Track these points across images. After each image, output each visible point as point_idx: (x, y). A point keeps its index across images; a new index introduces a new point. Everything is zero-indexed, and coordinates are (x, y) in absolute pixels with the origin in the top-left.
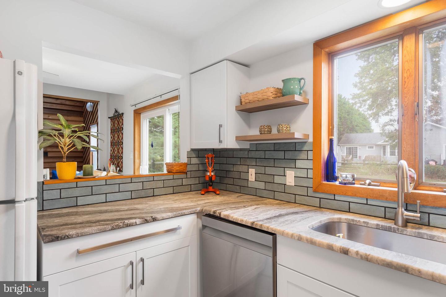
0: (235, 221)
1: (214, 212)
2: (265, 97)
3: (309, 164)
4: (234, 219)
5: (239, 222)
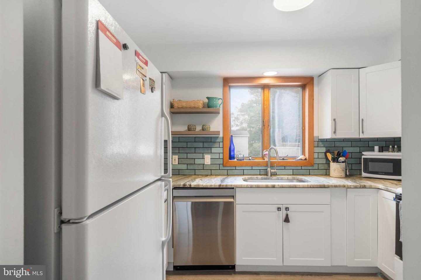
0: (205, 187)
1: (184, 185)
2: (196, 106)
3: (220, 150)
4: (204, 186)
5: (209, 187)
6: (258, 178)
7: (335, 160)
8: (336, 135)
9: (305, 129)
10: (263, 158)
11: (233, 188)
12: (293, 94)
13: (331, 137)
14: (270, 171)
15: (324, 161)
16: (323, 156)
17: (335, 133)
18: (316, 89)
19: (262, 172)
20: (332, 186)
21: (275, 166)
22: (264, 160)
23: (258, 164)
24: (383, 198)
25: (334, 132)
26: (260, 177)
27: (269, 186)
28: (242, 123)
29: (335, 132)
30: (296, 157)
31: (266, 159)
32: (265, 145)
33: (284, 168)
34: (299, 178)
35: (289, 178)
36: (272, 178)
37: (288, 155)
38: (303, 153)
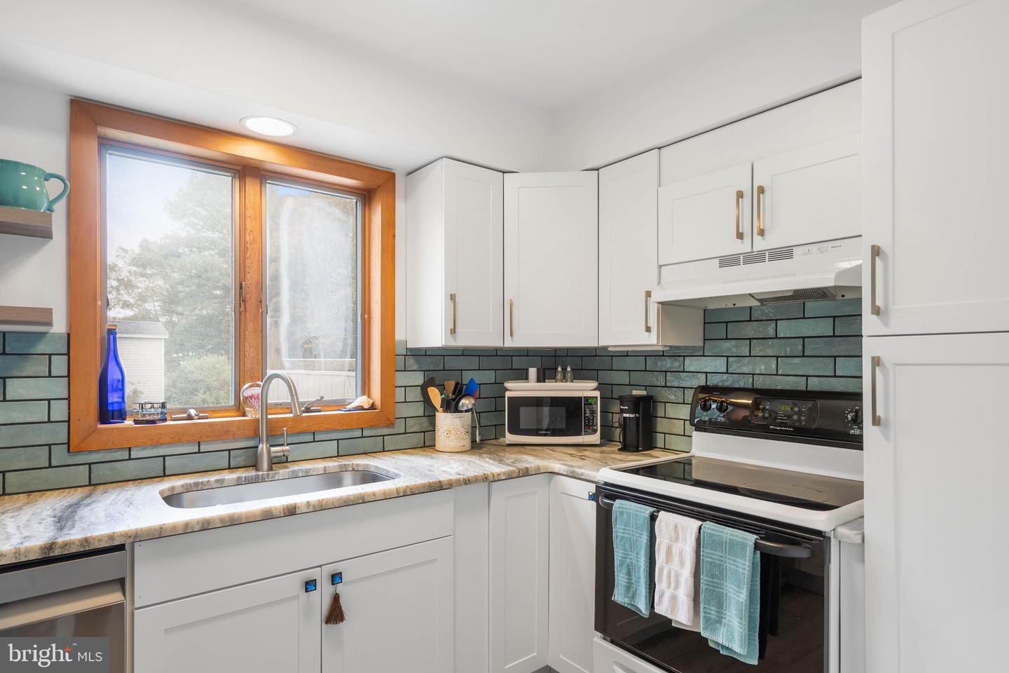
3: (55, 388)
6: (222, 481)
7: (451, 406)
8: (455, 340)
9: (369, 318)
10: (240, 408)
11: (121, 547)
12: (338, 212)
13: (443, 344)
14: (269, 452)
15: (419, 410)
16: (415, 395)
17: (455, 333)
18: (400, 206)
19: (239, 459)
20: (458, 481)
21: (283, 434)
22: (244, 415)
23: (222, 432)
24: (563, 495)
25: (451, 330)
26: (229, 476)
27: (275, 513)
28: (143, 299)
29: (453, 331)
30: (345, 400)
31: (252, 414)
32: (248, 365)
33: (310, 438)
34: (358, 465)
35: (329, 467)
36: (273, 476)
37: (322, 397)
38: (365, 388)
